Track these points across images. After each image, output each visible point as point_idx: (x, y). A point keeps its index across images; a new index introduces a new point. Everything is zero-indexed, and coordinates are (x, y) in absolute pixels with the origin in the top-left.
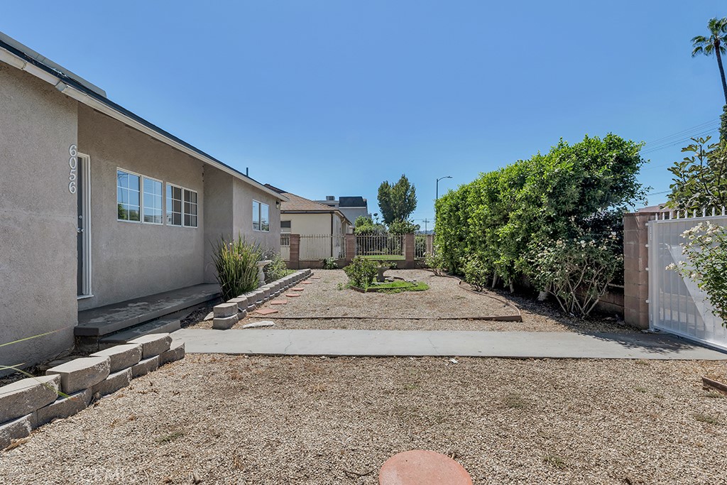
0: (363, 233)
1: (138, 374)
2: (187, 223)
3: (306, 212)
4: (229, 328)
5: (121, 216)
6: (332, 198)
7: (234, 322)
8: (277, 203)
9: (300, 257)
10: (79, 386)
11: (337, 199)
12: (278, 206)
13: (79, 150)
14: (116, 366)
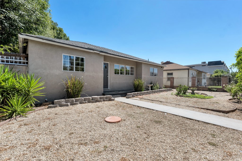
0: (216, 76)
1: (104, 101)
2: (131, 75)
3: (178, 70)
4: (128, 98)
5: (115, 73)
6: (205, 63)
7: (130, 97)
8: (162, 68)
9: (174, 85)
10: (94, 99)
11: (207, 63)
12: (162, 69)
13: (104, 61)
14: (101, 98)
